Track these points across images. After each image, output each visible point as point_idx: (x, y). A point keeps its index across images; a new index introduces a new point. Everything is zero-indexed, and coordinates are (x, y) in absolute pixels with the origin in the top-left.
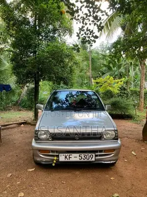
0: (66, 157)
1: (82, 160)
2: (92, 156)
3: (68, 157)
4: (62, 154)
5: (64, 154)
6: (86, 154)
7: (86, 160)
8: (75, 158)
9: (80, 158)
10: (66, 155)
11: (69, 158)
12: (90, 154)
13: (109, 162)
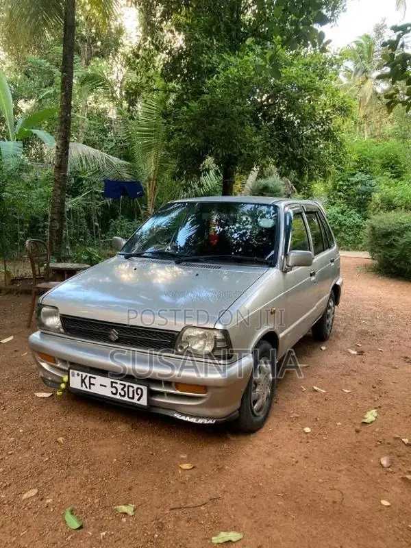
0: (83, 381)
1: (118, 397)
2: (139, 391)
3: (87, 381)
4: (76, 372)
5: (80, 373)
6: (127, 384)
7: (126, 399)
8: (102, 387)
9: (114, 391)
10: (84, 374)
11: (90, 384)
12: (136, 386)
13: (193, 420)
